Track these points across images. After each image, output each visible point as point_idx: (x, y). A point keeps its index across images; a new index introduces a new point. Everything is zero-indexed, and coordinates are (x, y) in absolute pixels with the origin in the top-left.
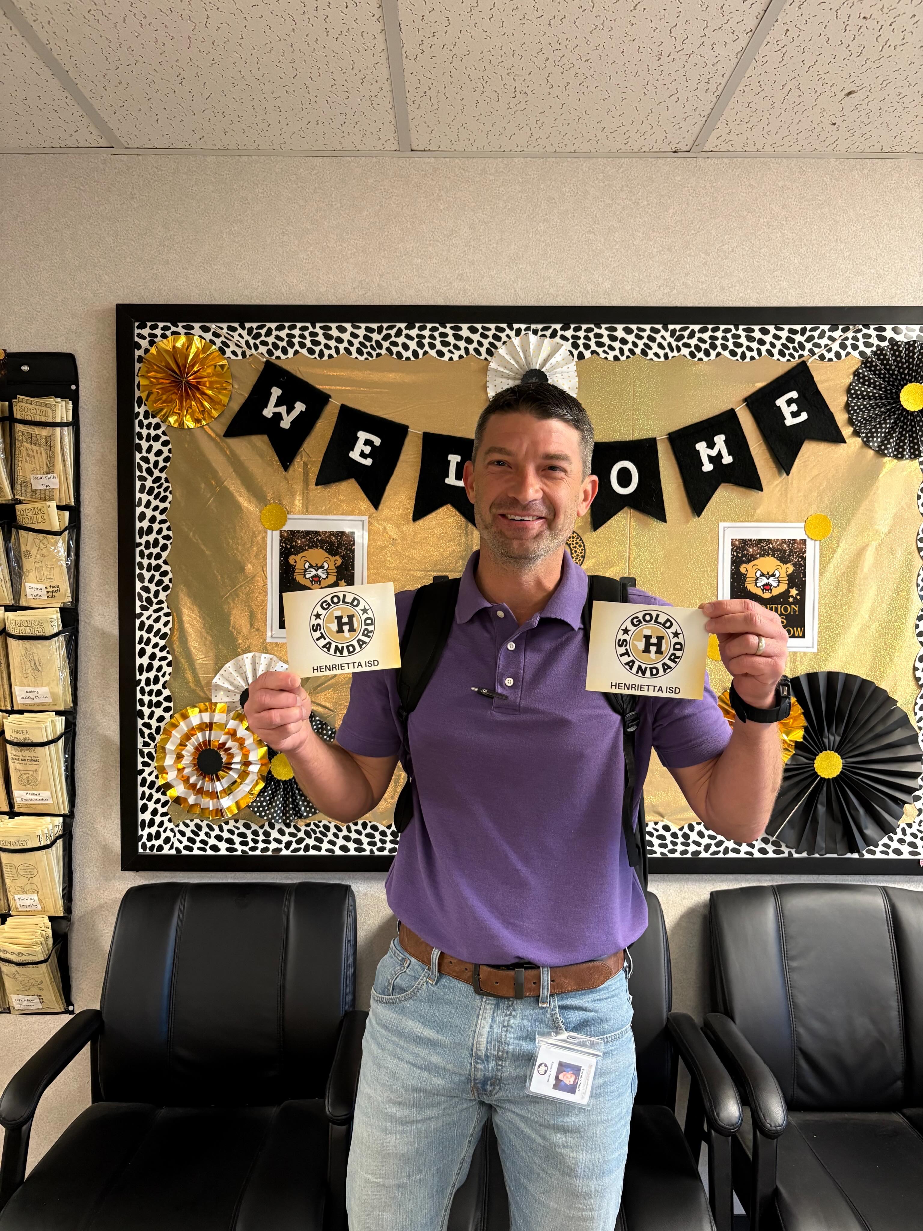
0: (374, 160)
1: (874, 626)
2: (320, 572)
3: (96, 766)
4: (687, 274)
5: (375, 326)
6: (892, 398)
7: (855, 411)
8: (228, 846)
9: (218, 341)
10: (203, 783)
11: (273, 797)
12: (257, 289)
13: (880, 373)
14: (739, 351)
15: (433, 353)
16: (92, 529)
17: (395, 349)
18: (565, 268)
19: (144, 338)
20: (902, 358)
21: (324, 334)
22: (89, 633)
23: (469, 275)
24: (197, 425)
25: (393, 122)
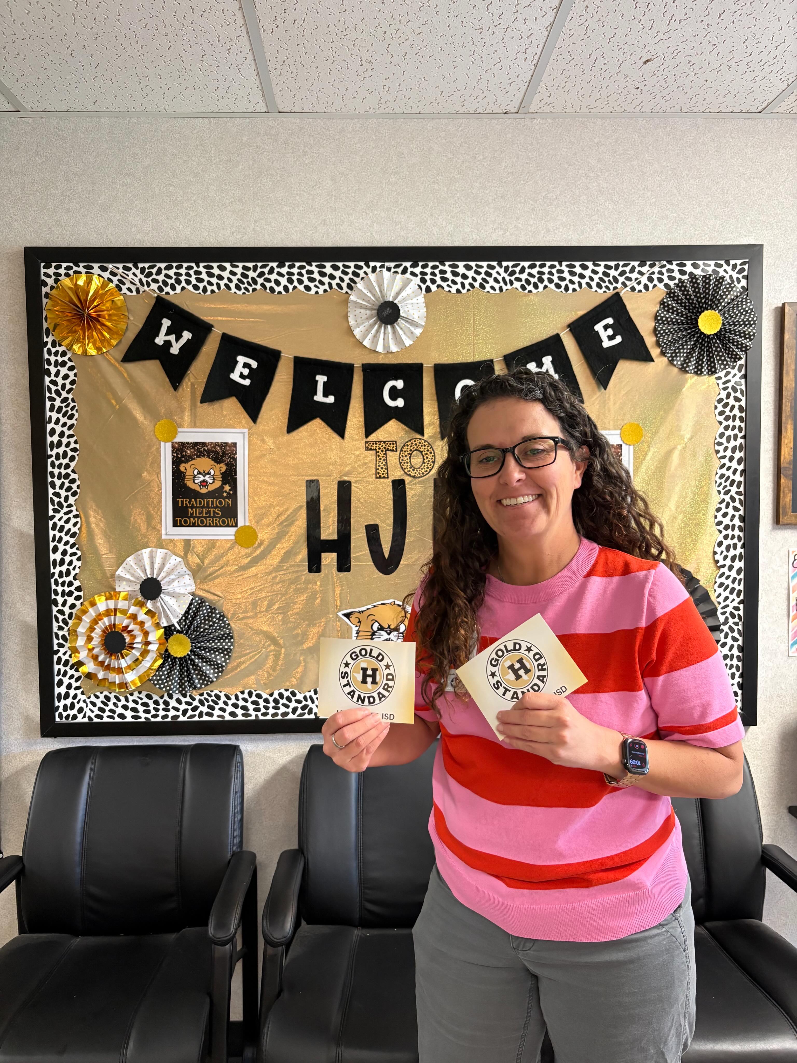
0: (248, 120)
1: (681, 516)
2: (207, 478)
3: (17, 648)
4: (518, 219)
5: (250, 265)
6: (692, 324)
7: (662, 335)
8: (134, 714)
9: (115, 279)
10: (110, 661)
11: (171, 672)
12: (148, 234)
13: (682, 303)
14: (563, 284)
15: (301, 288)
16: (9, 443)
17: (268, 285)
18: (414, 214)
19: (50, 276)
20: (699, 289)
21: (207, 272)
22: (9, 534)
23: (331, 220)
24: (98, 352)
25: (260, 88)
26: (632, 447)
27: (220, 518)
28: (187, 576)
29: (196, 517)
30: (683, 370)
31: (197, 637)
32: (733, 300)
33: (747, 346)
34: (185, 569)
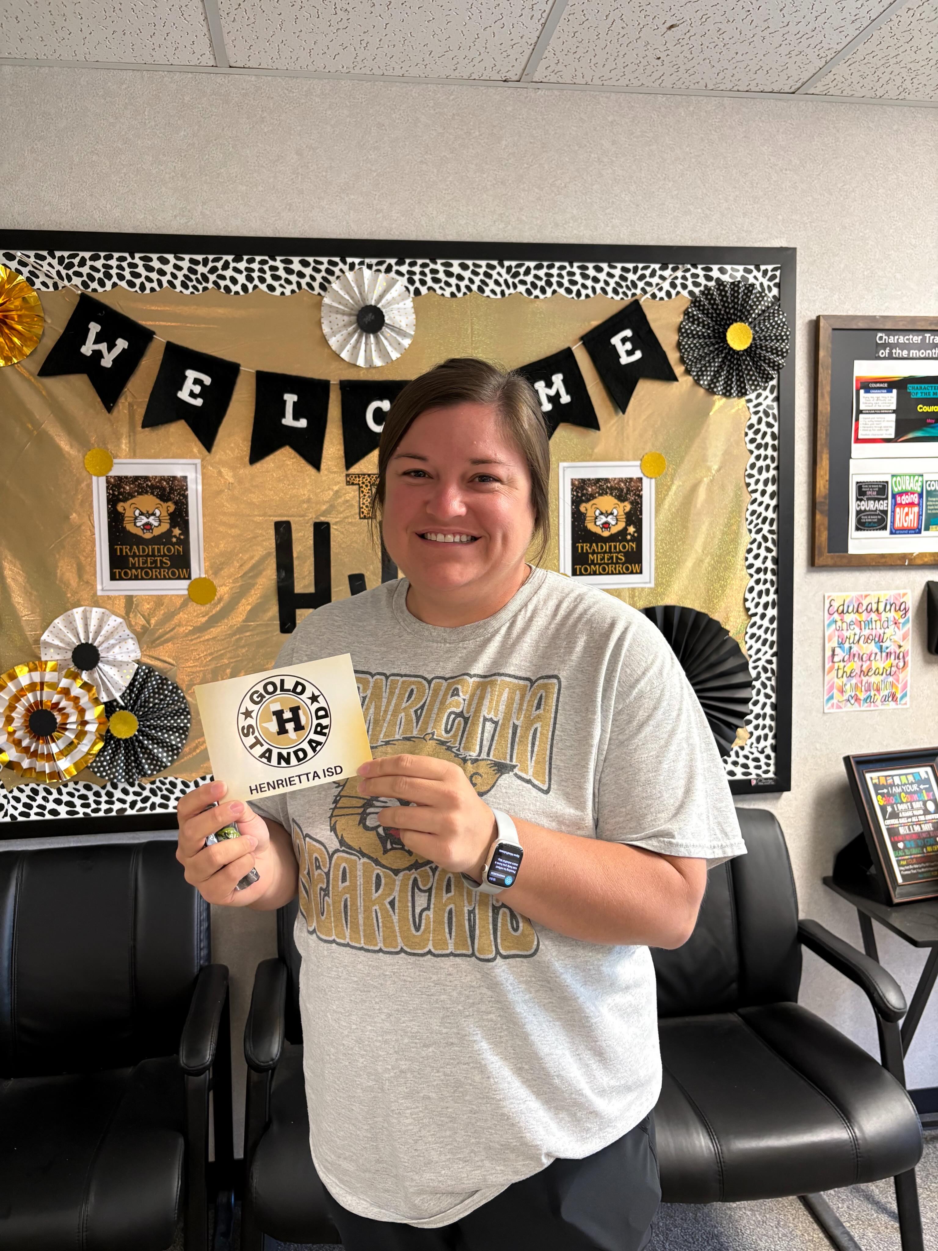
0: (190, 75)
1: (708, 560)
2: (151, 520)
4: (521, 209)
5: (199, 258)
6: (719, 337)
7: (686, 350)
8: (69, 809)
9: (25, 271)
10: (37, 746)
11: (114, 756)
12: (66, 214)
13: (708, 313)
14: (574, 289)
15: (263, 287)
17: (222, 283)
18: (398, 200)
20: (727, 298)
21: (144, 265)
23: (298, 205)
24: (6, 363)
25: (207, 35)
26: (653, 481)
27: (169, 568)
28: (130, 640)
29: (139, 568)
30: (711, 391)
31: (145, 714)
32: (764, 311)
33: (779, 364)
34: (128, 632)
